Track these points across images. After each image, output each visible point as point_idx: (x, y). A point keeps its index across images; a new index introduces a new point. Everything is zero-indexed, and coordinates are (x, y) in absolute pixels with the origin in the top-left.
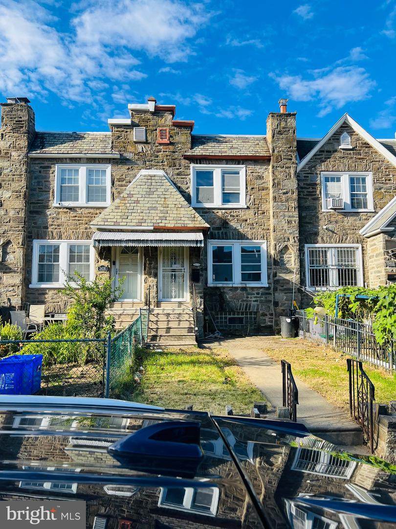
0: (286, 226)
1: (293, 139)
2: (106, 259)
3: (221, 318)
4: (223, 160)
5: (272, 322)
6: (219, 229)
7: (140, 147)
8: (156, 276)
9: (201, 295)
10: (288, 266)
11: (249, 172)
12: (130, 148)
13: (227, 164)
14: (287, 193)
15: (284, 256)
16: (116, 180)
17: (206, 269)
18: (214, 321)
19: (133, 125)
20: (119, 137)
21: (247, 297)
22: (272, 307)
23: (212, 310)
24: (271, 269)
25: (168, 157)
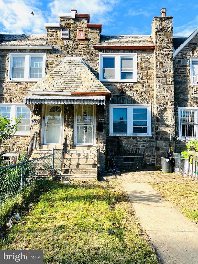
0: (165, 95)
1: (170, 34)
2: (38, 115)
3: (119, 158)
4: (121, 50)
5: (154, 161)
6: (118, 96)
7: (65, 42)
8: (72, 127)
9: (104, 141)
10: (166, 122)
11: (139, 58)
12: (59, 43)
13: (124, 52)
14: (166, 71)
15: (164, 115)
16: (49, 63)
17: (108, 124)
18: (114, 159)
19: (61, 27)
20: (51, 35)
21: (137, 144)
22: (155, 151)
23: (112, 152)
24: (154, 124)
25: (84, 48)
